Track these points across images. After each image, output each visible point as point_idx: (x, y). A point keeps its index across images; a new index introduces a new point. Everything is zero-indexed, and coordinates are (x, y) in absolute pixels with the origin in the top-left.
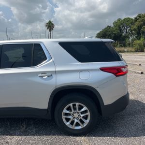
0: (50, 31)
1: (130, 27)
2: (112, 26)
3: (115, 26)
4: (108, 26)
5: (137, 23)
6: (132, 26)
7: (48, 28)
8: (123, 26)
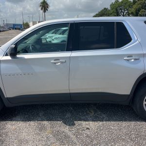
0: (45, 11)
1: (127, 10)
2: (109, 8)
3: (112, 9)
4: (105, 9)
5: (135, 6)
6: (130, 9)
7: (42, 9)
8: (121, 9)
